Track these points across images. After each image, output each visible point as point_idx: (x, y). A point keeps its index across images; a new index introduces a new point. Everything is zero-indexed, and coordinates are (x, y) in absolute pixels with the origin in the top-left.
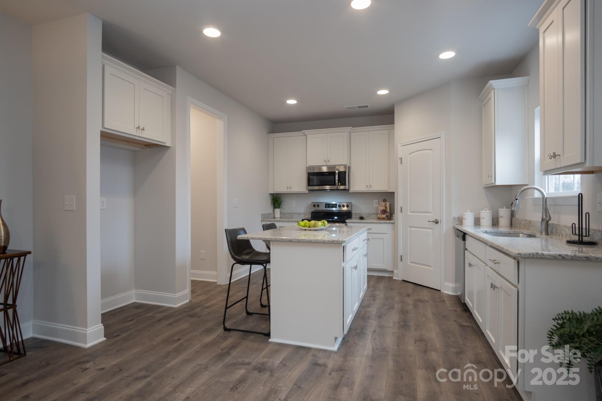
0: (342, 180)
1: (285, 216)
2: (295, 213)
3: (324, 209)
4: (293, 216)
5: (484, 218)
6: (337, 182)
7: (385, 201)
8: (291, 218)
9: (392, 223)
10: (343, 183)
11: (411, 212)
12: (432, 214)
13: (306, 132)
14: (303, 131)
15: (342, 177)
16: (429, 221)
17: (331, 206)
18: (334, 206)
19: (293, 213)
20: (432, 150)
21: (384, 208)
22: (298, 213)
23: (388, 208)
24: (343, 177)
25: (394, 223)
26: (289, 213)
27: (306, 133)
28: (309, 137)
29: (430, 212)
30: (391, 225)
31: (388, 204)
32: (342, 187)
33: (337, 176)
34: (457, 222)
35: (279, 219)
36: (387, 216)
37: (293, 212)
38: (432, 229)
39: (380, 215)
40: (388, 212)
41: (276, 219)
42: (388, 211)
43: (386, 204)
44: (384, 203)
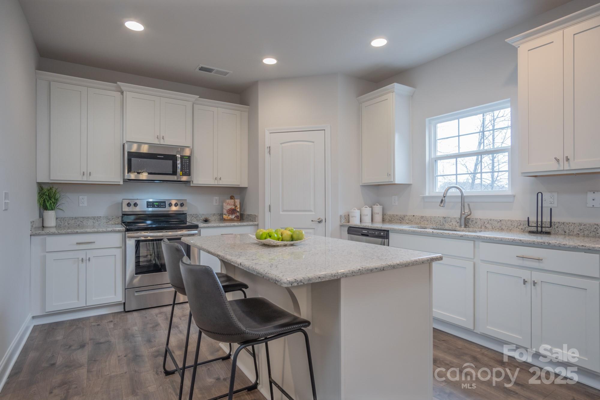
0: (185, 168)
1: (66, 224)
2: (88, 218)
3: (146, 209)
4: (84, 222)
5: (367, 215)
6: (179, 170)
7: (232, 198)
8: (79, 225)
9: (255, 225)
10: (186, 172)
11: (284, 211)
12: (314, 213)
13: (123, 86)
14: (118, 83)
15: (185, 164)
16: (312, 221)
17: (157, 205)
18: (161, 205)
19: (83, 218)
20: (313, 142)
21: (233, 207)
22: (94, 218)
23: (238, 206)
24: (187, 164)
25: (258, 225)
26: (76, 218)
27: (122, 88)
28: (128, 95)
29: (310, 211)
30: (253, 227)
31: (238, 202)
32: (184, 178)
33: (179, 162)
34: (344, 220)
35: (54, 230)
36: (237, 217)
37: (83, 216)
38: (314, 229)
39: (226, 215)
40: (238, 212)
41: (46, 231)
42: (238, 210)
43: (235, 202)
44: (233, 200)
